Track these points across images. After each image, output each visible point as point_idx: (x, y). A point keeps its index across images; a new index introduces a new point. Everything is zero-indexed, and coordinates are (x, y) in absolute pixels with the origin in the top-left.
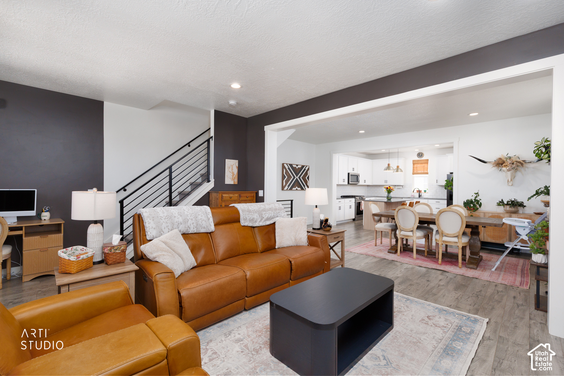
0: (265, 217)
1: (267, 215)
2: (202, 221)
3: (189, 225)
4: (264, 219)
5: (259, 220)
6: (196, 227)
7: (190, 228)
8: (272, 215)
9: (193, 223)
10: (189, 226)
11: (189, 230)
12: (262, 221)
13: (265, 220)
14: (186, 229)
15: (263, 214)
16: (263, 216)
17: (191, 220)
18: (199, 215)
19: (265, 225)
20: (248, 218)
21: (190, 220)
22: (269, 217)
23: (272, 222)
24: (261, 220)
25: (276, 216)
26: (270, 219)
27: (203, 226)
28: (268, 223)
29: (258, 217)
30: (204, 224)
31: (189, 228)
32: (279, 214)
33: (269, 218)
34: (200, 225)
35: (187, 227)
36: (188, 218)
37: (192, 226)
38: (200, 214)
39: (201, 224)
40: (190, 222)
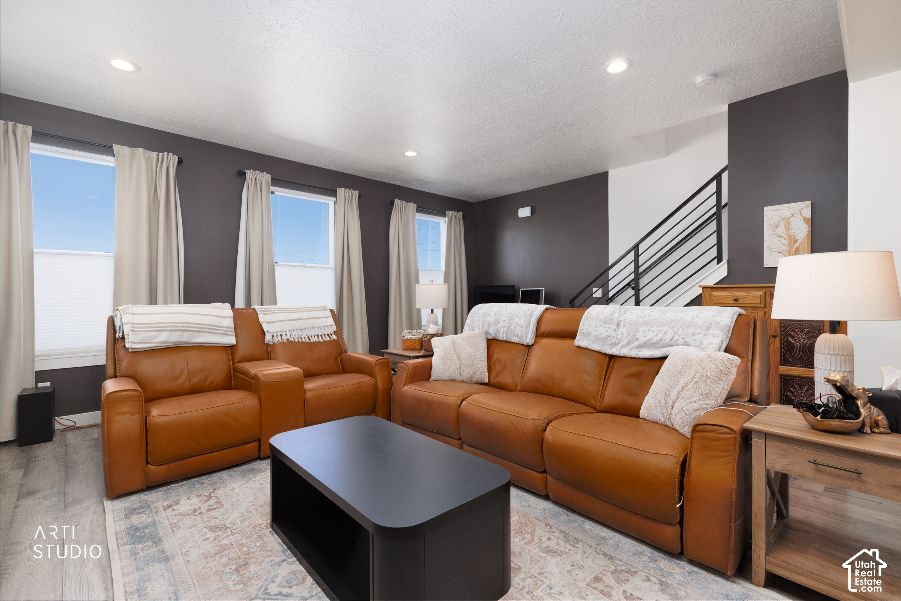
0: (643, 340)
1: (650, 335)
2: (516, 325)
3: (498, 327)
4: (636, 343)
5: (623, 343)
6: (505, 333)
7: (499, 333)
8: (668, 337)
9: (503, 326)
10: (498, 330)
11: (498, 335)
12: (631, 346)
13: (640, 347)
14: (494, 332)
15: (641, 331)
16: (637, 336)
17: (503, 321)
18: (517, 316)
19: (636, 356)
20: (594, 333)
21: (501, 322)
22: (654, 340)
23: (657, 353)
24: (629, 343)
25: (681, 341)
26: (658, 345)
27: (516, 333)
28: (646, 353)
29: (625, 335)
30: (518, 330)
31: (497, 332)
32: (694, 337)
33: (653, 343)
34: (512, 330)
35: (495, 330)
36: (501, 318)
37: (501, 331)
38: (519, 315)
39: (514, 329)
40: (501, 324)
